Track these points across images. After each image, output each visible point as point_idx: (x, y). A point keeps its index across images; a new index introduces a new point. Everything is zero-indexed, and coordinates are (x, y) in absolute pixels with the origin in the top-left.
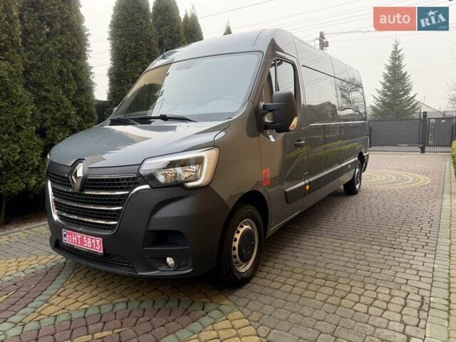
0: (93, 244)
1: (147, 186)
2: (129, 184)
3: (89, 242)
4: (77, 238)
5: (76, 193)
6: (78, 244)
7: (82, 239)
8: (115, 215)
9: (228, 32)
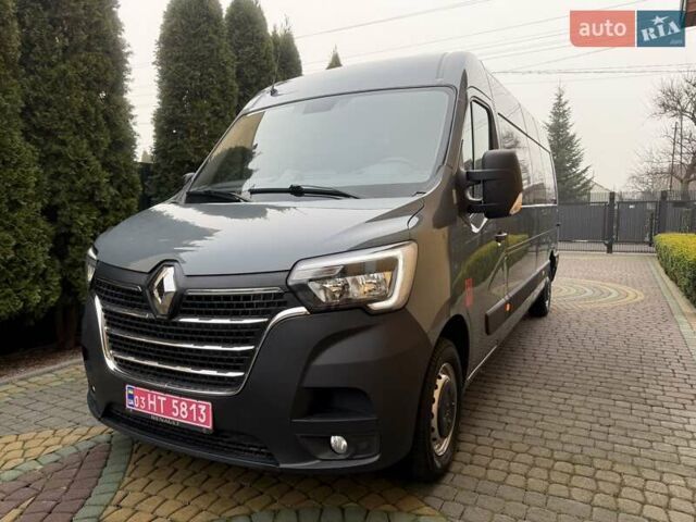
0: (194, 412)
1: (302, 310)
2: (268, 304)
3: (185, 410)
4: (158, 401)
5: (159, 321)
6: (159, 411)
7: (168, 403)
8: (241, 361)
9: (335, 63)
